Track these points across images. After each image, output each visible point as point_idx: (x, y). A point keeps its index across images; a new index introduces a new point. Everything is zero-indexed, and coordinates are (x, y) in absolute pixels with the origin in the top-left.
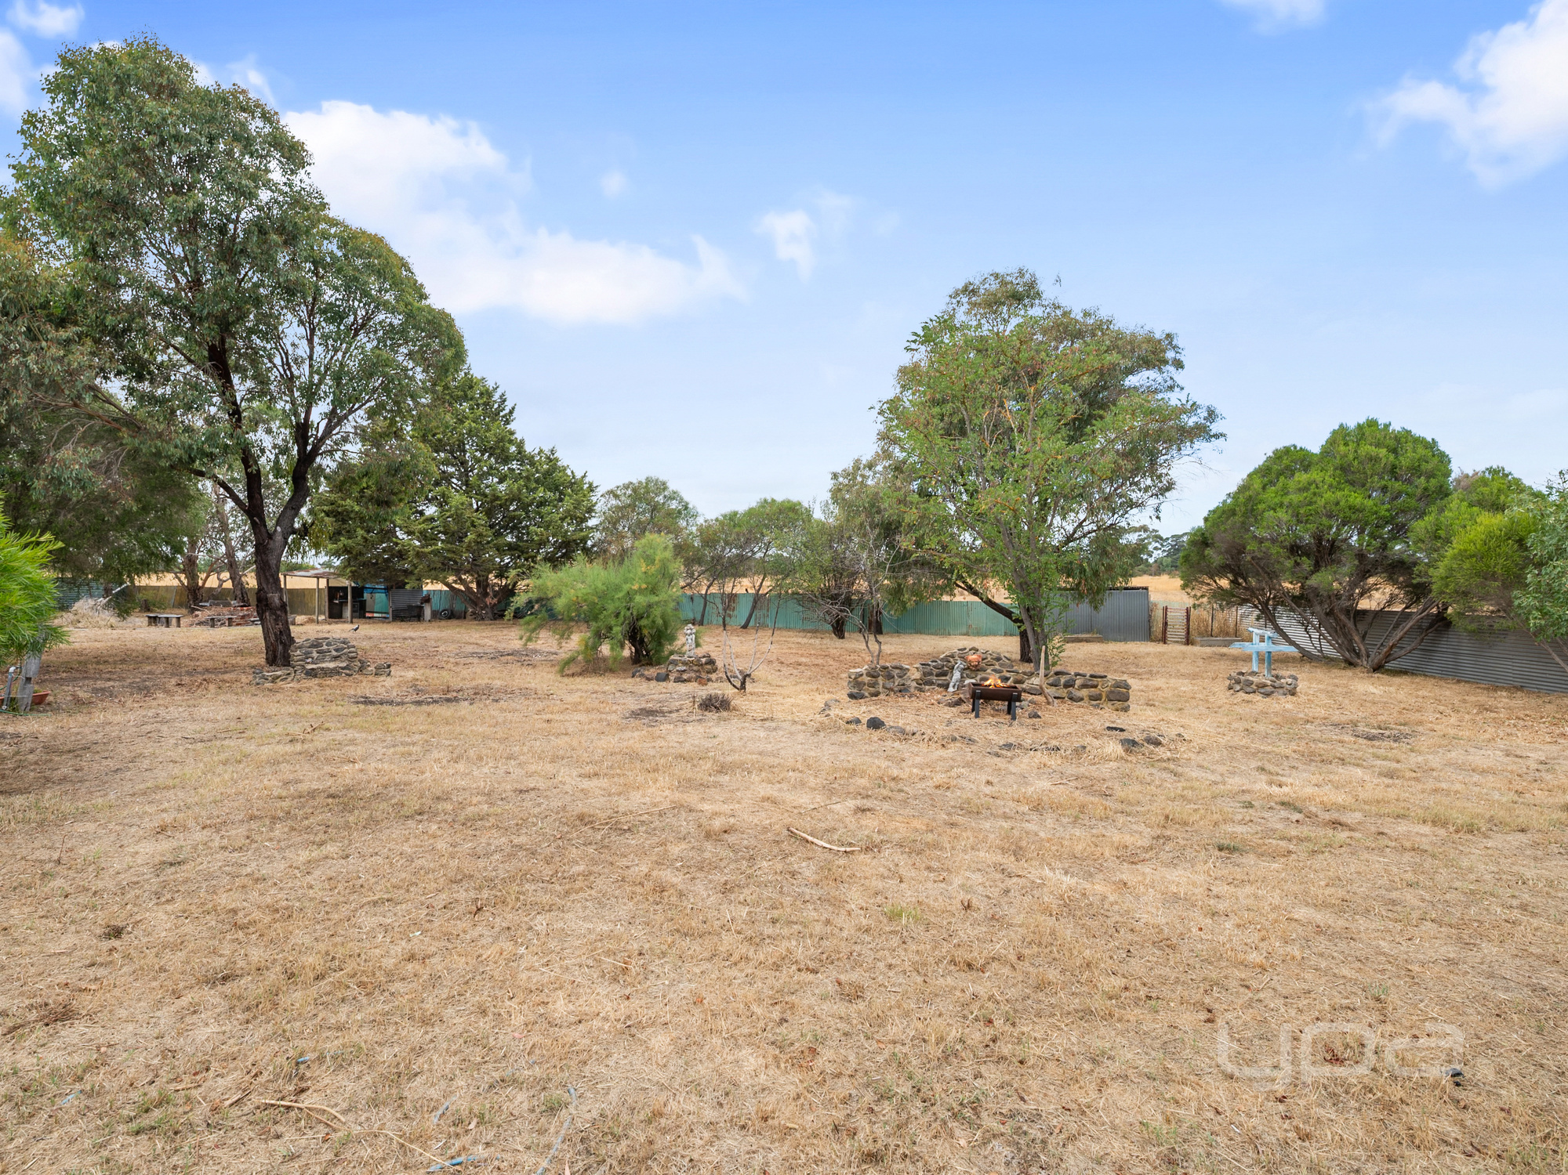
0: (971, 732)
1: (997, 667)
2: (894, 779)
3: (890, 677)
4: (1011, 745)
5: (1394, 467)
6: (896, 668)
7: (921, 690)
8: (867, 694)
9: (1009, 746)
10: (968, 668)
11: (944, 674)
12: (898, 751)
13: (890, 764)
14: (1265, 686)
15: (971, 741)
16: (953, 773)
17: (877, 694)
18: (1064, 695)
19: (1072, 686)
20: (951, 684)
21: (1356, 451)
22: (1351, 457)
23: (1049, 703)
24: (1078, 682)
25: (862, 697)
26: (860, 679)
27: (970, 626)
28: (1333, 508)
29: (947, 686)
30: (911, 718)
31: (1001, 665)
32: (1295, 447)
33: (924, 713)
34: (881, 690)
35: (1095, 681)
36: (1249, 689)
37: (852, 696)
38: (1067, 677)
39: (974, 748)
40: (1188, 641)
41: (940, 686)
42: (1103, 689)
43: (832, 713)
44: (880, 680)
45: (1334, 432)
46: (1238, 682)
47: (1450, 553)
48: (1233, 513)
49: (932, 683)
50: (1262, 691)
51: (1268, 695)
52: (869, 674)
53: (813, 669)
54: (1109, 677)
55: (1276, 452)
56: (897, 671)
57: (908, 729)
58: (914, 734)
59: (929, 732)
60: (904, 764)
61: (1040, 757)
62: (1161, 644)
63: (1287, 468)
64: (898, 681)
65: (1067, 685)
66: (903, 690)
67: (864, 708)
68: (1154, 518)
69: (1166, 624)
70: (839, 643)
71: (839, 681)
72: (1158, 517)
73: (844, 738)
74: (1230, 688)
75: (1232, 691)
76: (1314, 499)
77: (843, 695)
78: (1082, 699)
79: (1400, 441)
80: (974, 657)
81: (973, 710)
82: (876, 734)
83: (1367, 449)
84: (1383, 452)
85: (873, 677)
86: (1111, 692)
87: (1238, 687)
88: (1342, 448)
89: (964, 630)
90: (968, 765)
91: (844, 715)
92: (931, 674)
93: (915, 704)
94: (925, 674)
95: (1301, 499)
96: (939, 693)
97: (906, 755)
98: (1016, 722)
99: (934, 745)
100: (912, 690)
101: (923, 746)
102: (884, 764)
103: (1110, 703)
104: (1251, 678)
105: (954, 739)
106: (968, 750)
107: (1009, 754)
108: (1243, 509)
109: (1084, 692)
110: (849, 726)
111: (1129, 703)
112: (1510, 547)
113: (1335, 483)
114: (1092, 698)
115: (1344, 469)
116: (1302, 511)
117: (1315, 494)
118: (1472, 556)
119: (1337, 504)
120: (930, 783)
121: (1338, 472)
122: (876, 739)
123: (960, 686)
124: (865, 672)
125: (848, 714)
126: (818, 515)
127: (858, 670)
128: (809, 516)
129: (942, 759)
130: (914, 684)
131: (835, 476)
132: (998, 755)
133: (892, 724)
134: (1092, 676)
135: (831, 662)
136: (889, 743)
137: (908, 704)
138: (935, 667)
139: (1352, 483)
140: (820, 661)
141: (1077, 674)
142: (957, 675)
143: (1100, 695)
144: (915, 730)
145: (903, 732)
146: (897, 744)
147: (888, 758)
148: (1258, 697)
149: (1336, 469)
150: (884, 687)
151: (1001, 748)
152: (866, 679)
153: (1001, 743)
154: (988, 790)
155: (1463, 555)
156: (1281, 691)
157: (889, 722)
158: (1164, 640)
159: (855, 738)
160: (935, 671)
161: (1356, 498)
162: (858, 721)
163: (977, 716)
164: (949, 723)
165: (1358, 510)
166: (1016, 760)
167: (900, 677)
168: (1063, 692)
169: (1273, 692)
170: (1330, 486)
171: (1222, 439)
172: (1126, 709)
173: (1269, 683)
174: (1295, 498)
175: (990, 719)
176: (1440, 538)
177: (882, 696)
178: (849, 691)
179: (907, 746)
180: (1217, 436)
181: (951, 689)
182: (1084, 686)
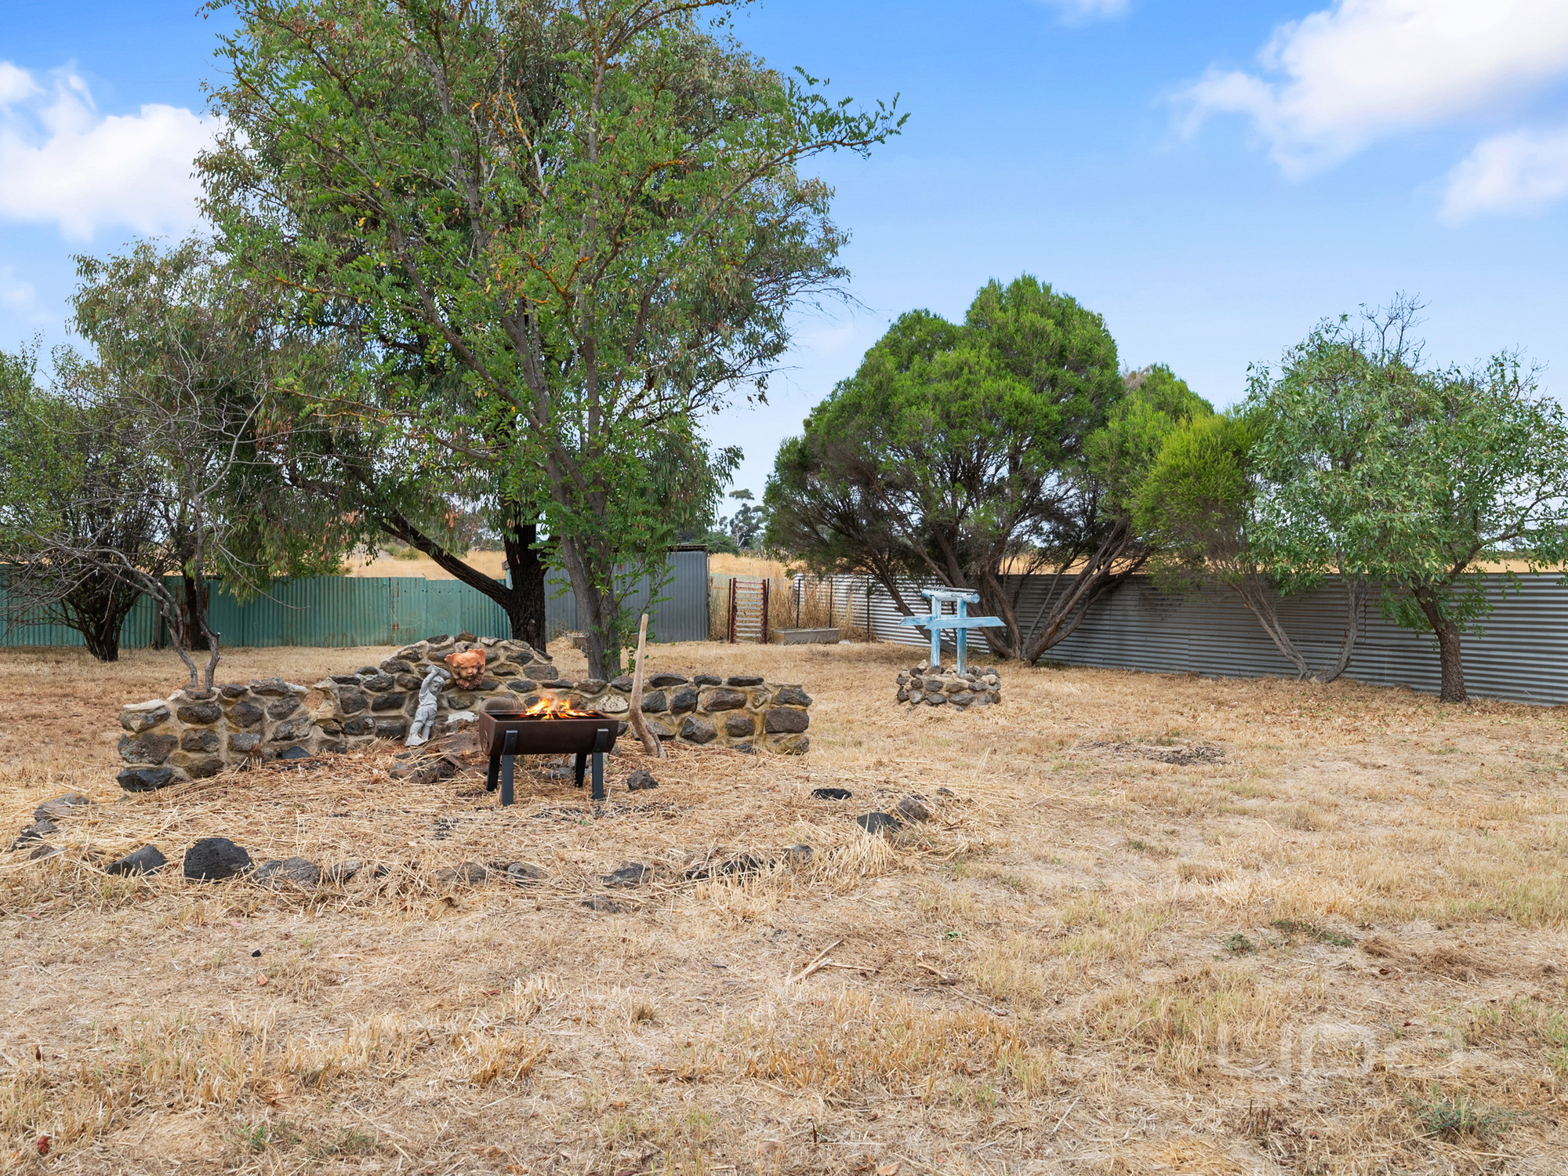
0: (513, 846)
1: (522, 678)
2: (312, 1080)
3: (251, 718)
4: (637, 869)
5: (1063, 349)
6: (268, 691)
7: (335, 748)
8: (180, 772)
9: (631, 875)
10: (454, 685)
11: (395, 703)
12: (307, 947)
13: (281, 1006)
14: (960, 689)
15: (526, 876)
16: (517, 1001)
17: (211, 769)
18: (674, 730)
19: (691, 707)
20: (415, 727)
21: (1016, 321)
22: (1011, 328)
23: (648, 751)
24: (705, 698)
25: (167, 780)
26: (158, 731)
27: (395, 627)
28: (995, 404)
29: (399, 734)
30: (327, 828)
31: (529, 673)
32: (927, 313)
33: (358, 807)
34: (224, 756)
35: (740, 692)
36: (936, 698)
37: (132, 782)
38: (679, 690)
39: (542, 895)
40: (766, 638)
41: (383, 733)
42: (757, 708)
43: (59, 843)
44: (223, 730)
45: (983, 291)
46: (917, 686)
47: (1155, 471)
48: (856, 408)
49: (362, 728)
50: (957, 698)
51: (964, 705)
52: (186, 714)
53: (23, 726)
54: (767, 680)
55: (903, 318)
56: (271, 701)
57: (328, 862)
58: (349, 876)
59: (396, 862)
60: (336, 999)
61: (723, 893)
62: (727, 644)
63: (921, 343)
64: (272, 727)
65: (680, 707)
66: (288, 752)
67: (171, 815)
68: (755, 399)
69: (733, 610)
70: (102, 670)
71: (97, 750)
72: (762, 398)
73: (98, 927)
74: (902, 699)
75: (907, 704)
76: (970, 389)
77: (103, 783)
78: (712, 736)
79: (1065, 312)
80: (469, 655)
81: (491, 786)
82: (220, 897)
83: (1029, 318)
84: (1049, 325)
85: (201, 720)
86: (776, 713)
87: (918, 696)
88: (999, 315)
89: (384, 635)
90: (545, 958)
91: (104, 843)
92: (361, 704)
93: (327, 785)
94: (346, 705)
95: (952, 389)
96: (384, 751)
97: (337, 959)
98: (608, 805)
99: (420, 905)
100: (313, 750)
101: (385, 919)
102: (264, 1013)
103: (771, 739)
104: (938, 678)
105: (478, 877)
106: (524, 904)
107: (638, 896)
108: (872, 403)
109: (718, 720)
110: (120, 880)
111: (807, 733)
112: (1227, 461)
113: (994, 367)
114: (735, 731)
115: (1002, 346)
116: (954, 408)
117: (969, 382)
118: (1186, 475)
119: (1000, 399)
120: (454, 1065)
121: (996, 350)
122: (220, 912)
123: (438, 729)
124: (174, 709)
125: (115, 842)
126: (45, 380)
127: (154, 703)
128: (26, 385)
129: (459, 952)
130: (318, 733)
131: (88, 267)
132: (612, 908)
133: (272, 854)
134: (735, 682)
135: (79, 709)
136: (269, 922)
137: (307, 788)
138: (370, 686)
139: (1014, 369)
140: (47, 708)
141: (701, 681)
142: (427, 702)
143: (751, 722)
144: (352, 863)
145: (313, 873)
146: (296, 922)
147: (274, 983)
148: (950, 711)
149: (992, 346)
150: (233, 747)
151: (611, 882)
152: (179, 729)
153: (610, 867)
154: (648, 1046)
155: (1174, 476)
156: (982, 696)
157: (261, 849)
158: (731, 637)
159: (139, 921)
160: (372, 697)
161: (1023, 392)
162: (153, 859)
163: (508, 799)
164: (442, 830)
165: (1025, 410)
166: (663, 913)
167: (280, 716)
168: (671, 724)
169: (971, 700)
170: (988, 371)
171: (843, 279)
172: (802, 749)
173: (966, 683)
174: (944, 388)
175: (544, 804)
176: (1127, 453)
177: (227, 774)
178: (118, 771)
179: (332, 923)
180: (836, 273)
181: (414, 739)
182: (718, 706)
